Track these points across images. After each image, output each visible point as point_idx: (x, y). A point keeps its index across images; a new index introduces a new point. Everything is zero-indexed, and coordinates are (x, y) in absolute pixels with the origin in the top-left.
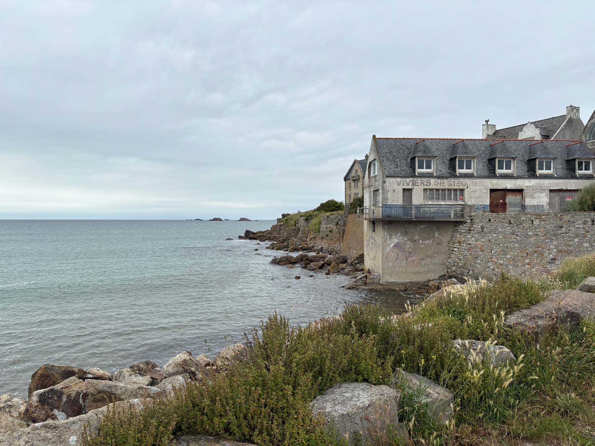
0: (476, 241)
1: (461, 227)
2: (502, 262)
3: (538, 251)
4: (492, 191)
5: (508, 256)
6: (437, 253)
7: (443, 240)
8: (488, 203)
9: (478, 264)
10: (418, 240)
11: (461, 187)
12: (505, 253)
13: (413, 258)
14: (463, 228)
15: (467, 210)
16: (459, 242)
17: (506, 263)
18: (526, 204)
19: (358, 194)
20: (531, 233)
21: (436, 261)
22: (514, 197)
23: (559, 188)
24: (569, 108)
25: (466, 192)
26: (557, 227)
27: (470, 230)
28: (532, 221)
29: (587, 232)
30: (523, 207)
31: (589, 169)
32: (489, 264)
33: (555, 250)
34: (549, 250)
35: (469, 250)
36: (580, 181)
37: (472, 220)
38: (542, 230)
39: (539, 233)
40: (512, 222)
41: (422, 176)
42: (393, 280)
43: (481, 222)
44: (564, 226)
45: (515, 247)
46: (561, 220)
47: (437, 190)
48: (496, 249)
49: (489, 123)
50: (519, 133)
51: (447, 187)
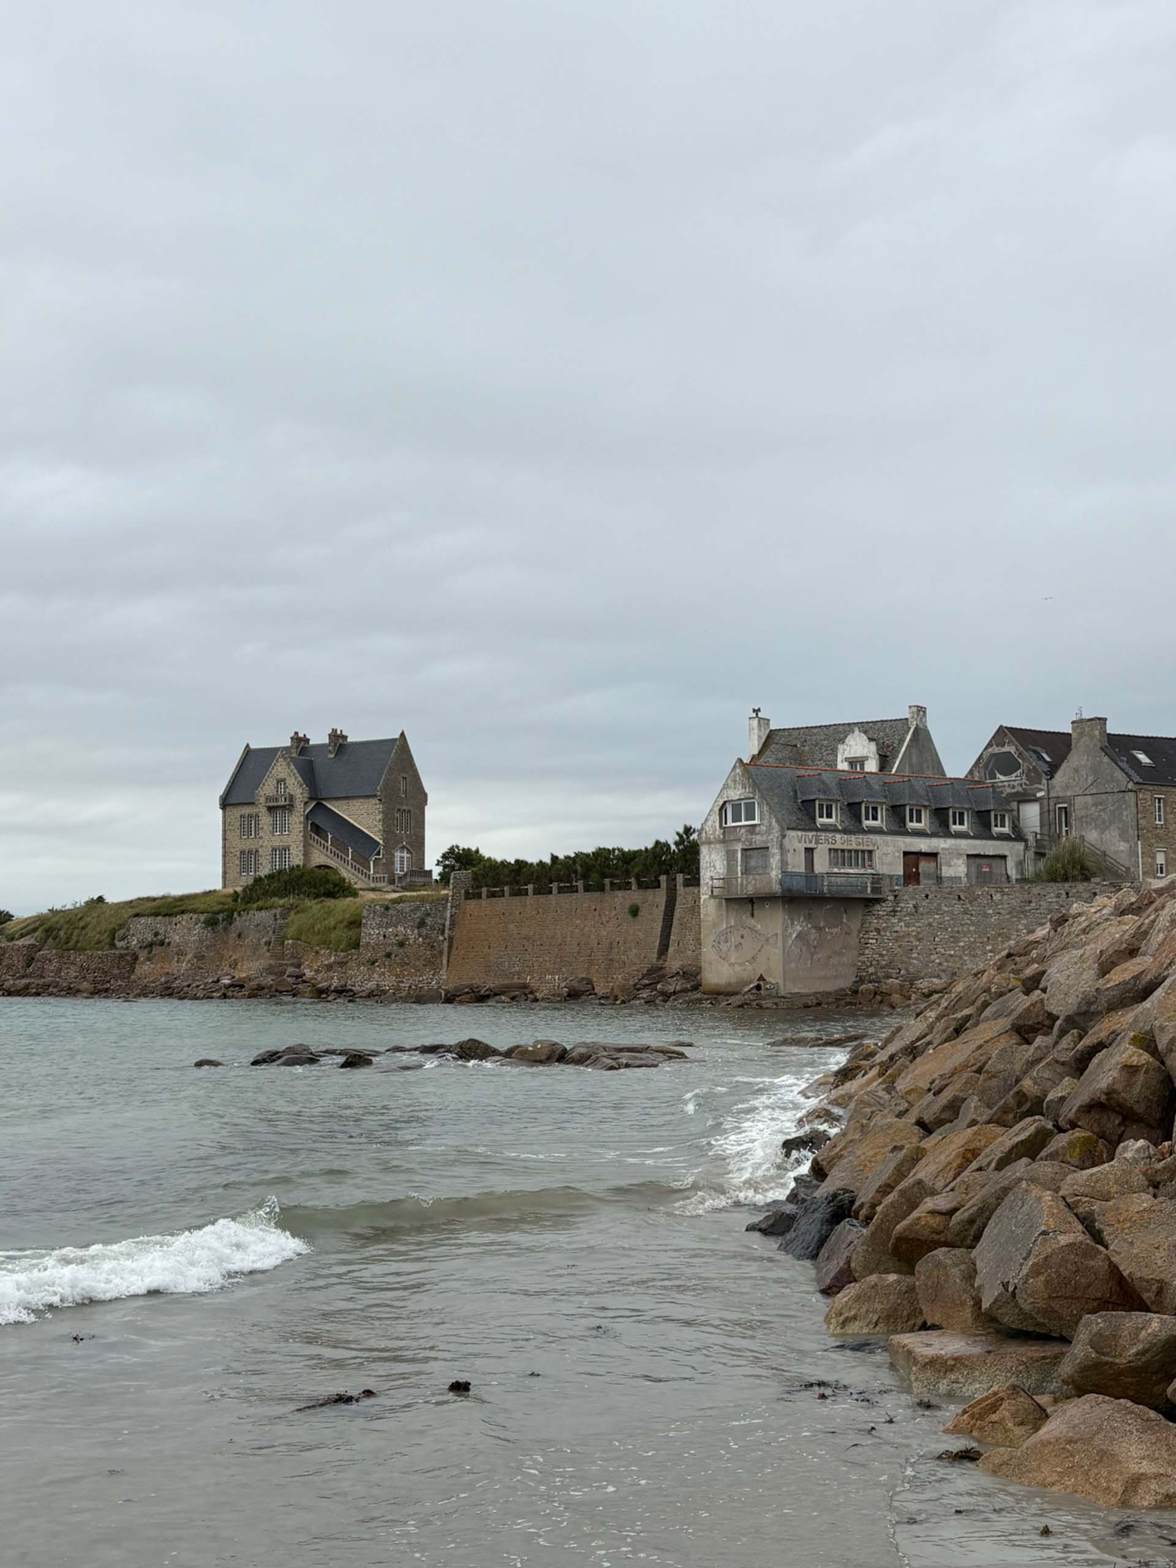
0: (907, 925)
1: (878, 907)
2: (952, 952)
3: (1003, 933)
4: (906, 854)
5: (962, 944)
6: (845, 949)
7: (852, 927)
8: (901, 873)
9: (913, 959)
10: (824, 927)
11: (870, 848)
12: (957, 941)
13: (819, 956)
14: (881, 910)
15: (886, 882)
16: (878, 930)
17: (958, 953)
18: (943, 875)
19: (286, 849)
20: (991, 911)
21: (845, 959)
22: (928, 864)
23: (975, 852)
24: (914, 709)
25: (877, 855)
26: (1026, 902)
27: (894, 911)
28: (991, 896)
29: (1062, 906)
30: (939, 879)
31: (1004, 826)
32: (933, 957)
33: (1025, 931)
34: (1017, 931)
35: (896, 940)
36: (999, 843)
37: (896, 897)
38: (1006, 906)
39: (1001, 911)
40: (962, 897)
41: (826, 829)
42: (796, 991)
43: (913, 898)
44: (1033, 900)
45: (970, 931)
46: (1029, 893)
47: (843, 851)
48: (941, 936)
49: (760, 715)
50: (839, 746)
51: (854, 847)
